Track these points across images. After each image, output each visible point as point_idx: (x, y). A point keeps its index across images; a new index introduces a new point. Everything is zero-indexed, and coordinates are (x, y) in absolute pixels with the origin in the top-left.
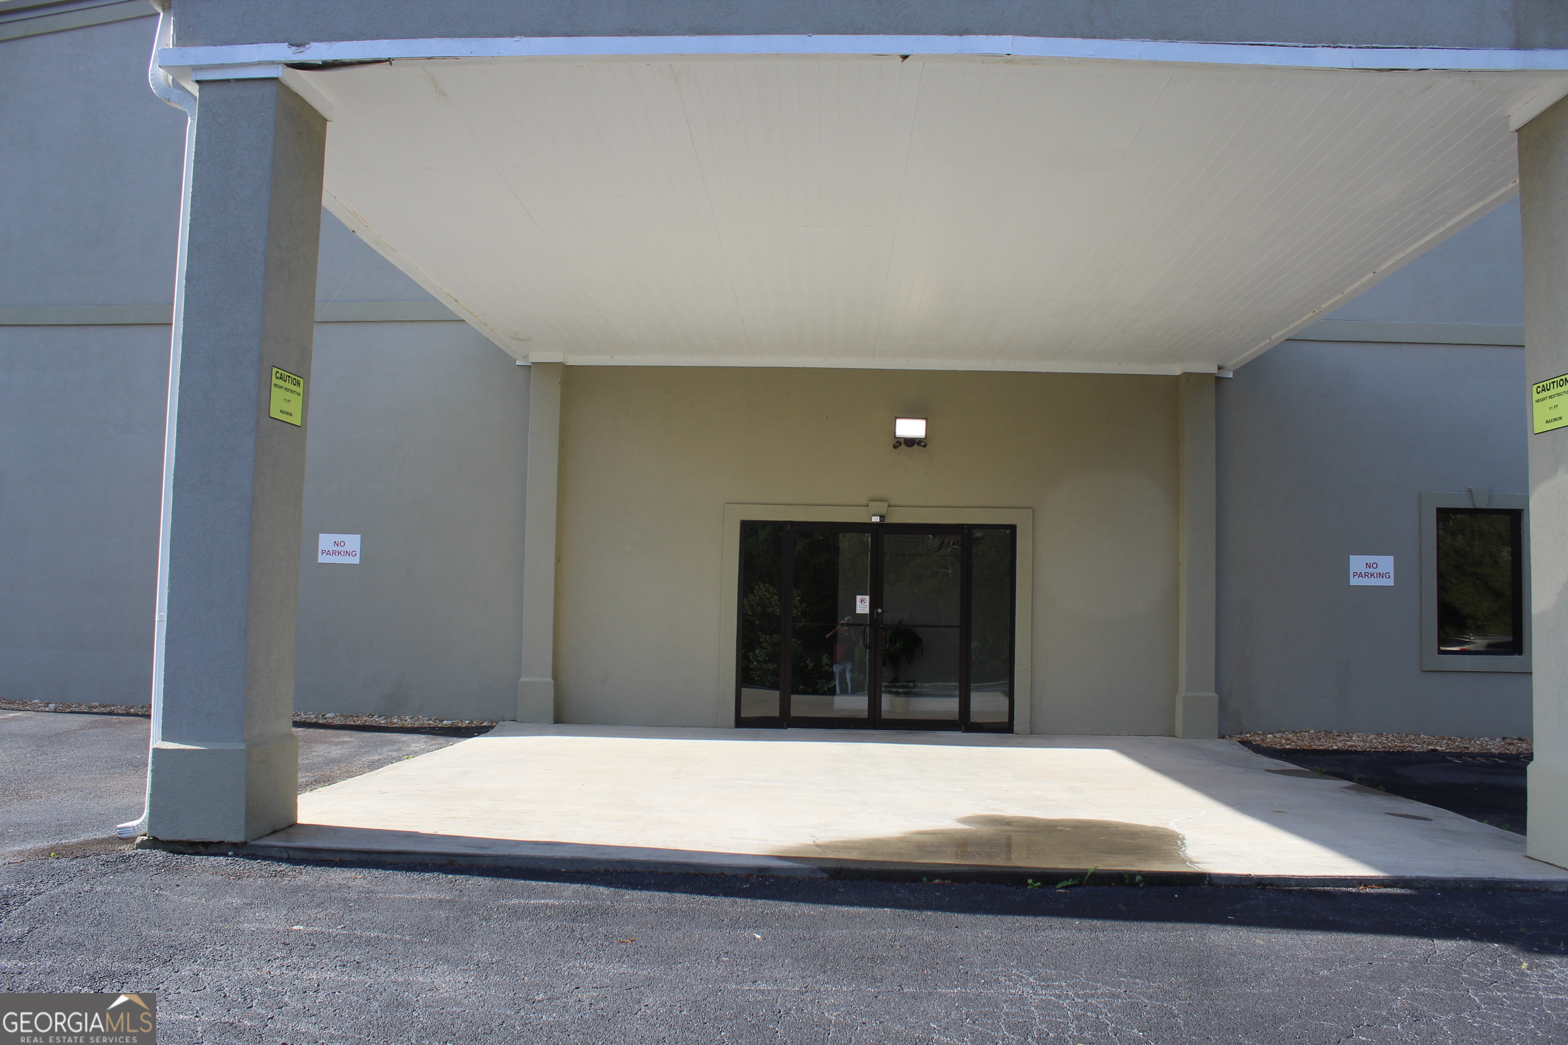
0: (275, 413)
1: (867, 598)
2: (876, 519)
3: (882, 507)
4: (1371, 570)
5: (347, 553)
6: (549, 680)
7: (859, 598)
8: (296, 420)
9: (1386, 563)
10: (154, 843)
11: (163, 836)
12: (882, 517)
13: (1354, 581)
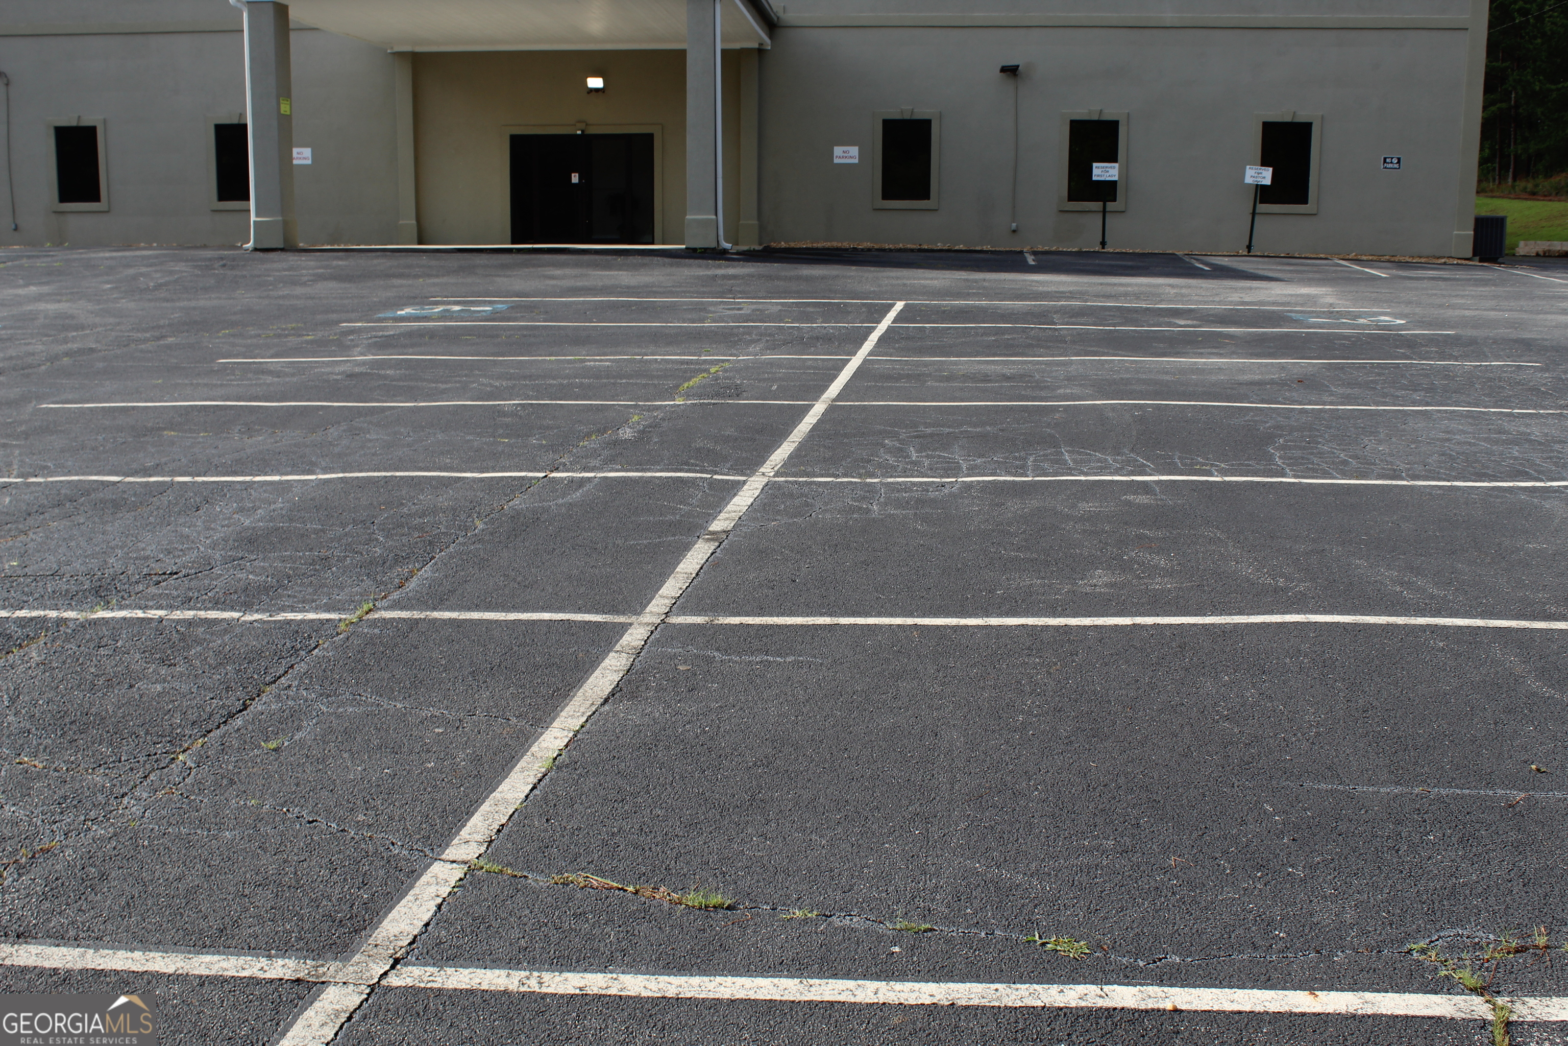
0: (282, 112)
1: (577, 175)
2: (579, 132)
3: (583, 126)
4: (846, 155)
5: (305, 158)
6: (414, 222)
7: (573, 175)
8: (288, 113)
9: (854, 151)
10: (256, 250)
11: (259, 247)
12: (583, 131)
13: (836, 161)
